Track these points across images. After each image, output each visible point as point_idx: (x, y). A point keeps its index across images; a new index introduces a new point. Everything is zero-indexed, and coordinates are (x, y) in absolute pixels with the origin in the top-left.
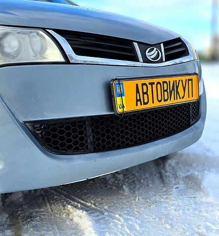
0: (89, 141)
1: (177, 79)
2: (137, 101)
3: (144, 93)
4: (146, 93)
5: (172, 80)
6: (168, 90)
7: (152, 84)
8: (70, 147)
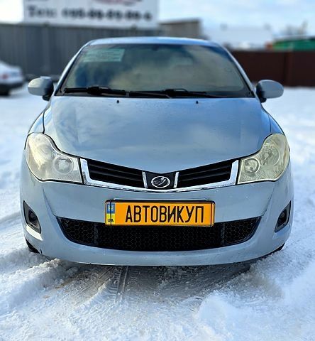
0: (95, 237)
1: (180, 205)
2: (127, 218)
3: (135, 213)
4: (139, 213)
5: (172, 206)
6: (167, 214)
7: (146, 207)
8: (81, 239)
